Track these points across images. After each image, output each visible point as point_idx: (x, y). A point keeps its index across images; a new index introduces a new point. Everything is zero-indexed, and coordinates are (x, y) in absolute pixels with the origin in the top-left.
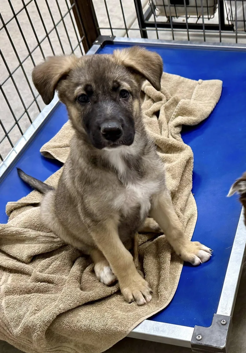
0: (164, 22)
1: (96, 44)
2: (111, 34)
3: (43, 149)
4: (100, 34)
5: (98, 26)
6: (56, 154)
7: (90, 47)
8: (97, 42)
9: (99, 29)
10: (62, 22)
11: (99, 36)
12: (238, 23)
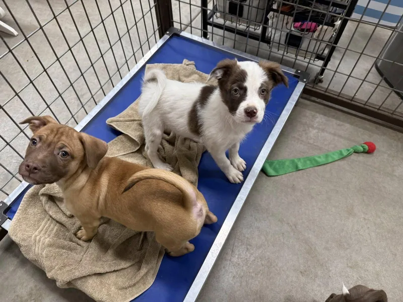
0: (221, 25)
1: (167, 34)
2: (180, 28)
3: (108, 121)
4: (173, 26)
5: (172, 19)
6: (117, 126)
7: (163, 35)
8: (168, 32)
9: (173, 22)
10: (150, 12)
11: (172, 27)
12: (274, 44)
